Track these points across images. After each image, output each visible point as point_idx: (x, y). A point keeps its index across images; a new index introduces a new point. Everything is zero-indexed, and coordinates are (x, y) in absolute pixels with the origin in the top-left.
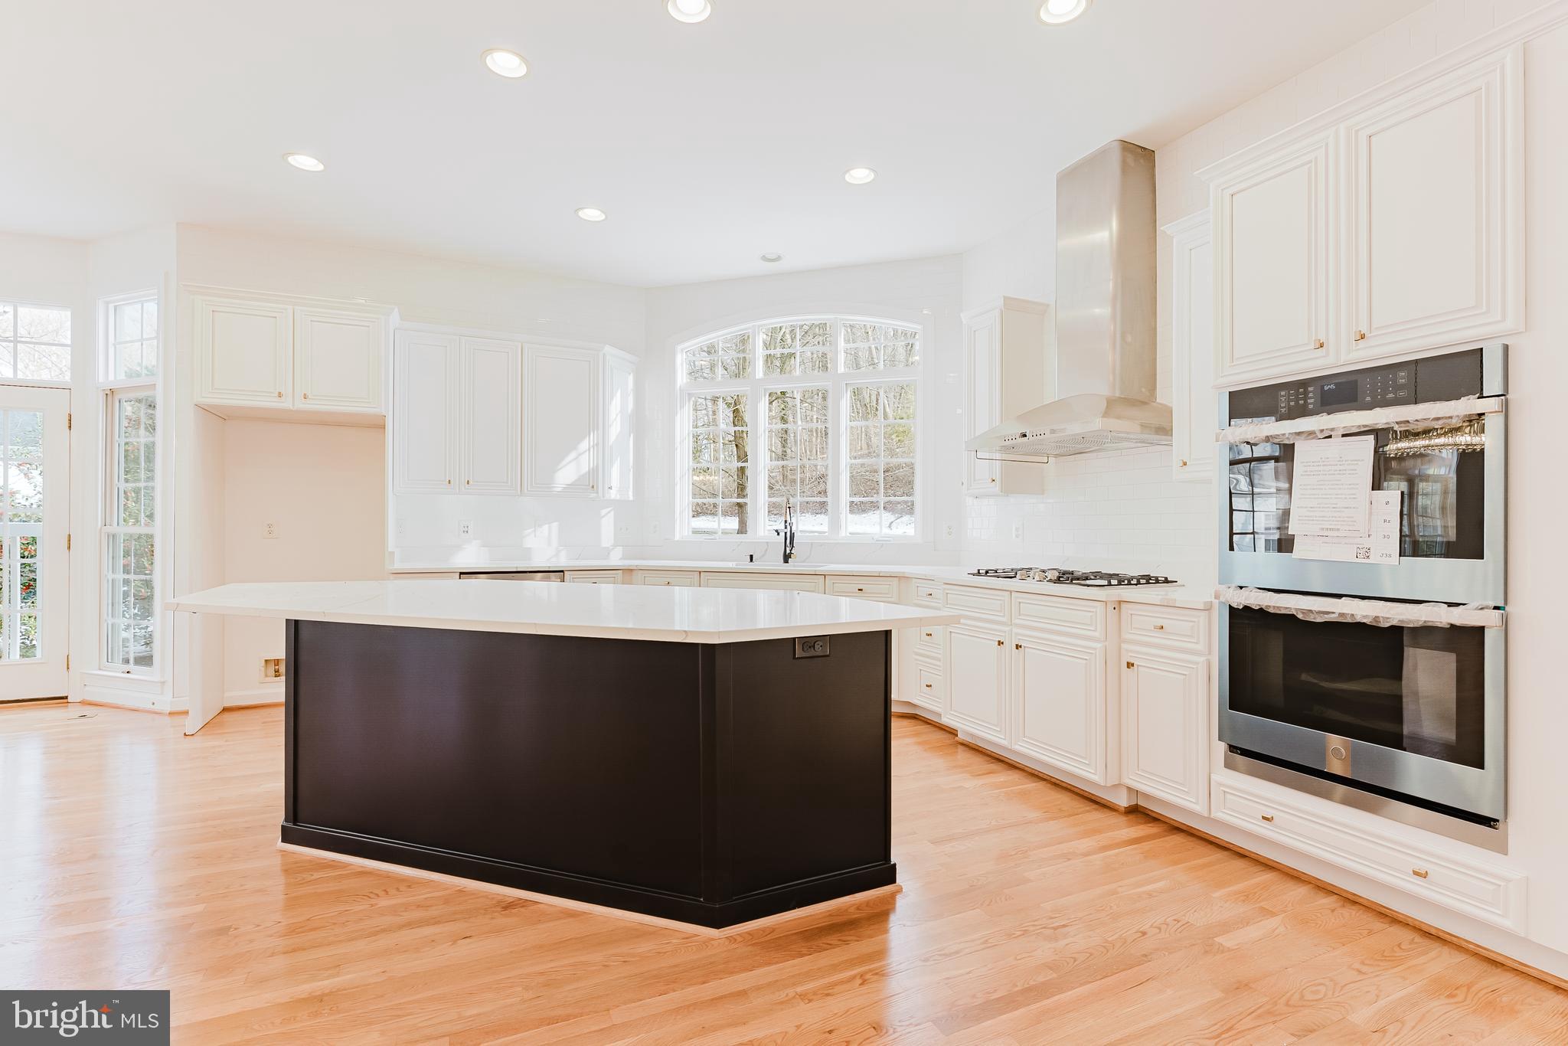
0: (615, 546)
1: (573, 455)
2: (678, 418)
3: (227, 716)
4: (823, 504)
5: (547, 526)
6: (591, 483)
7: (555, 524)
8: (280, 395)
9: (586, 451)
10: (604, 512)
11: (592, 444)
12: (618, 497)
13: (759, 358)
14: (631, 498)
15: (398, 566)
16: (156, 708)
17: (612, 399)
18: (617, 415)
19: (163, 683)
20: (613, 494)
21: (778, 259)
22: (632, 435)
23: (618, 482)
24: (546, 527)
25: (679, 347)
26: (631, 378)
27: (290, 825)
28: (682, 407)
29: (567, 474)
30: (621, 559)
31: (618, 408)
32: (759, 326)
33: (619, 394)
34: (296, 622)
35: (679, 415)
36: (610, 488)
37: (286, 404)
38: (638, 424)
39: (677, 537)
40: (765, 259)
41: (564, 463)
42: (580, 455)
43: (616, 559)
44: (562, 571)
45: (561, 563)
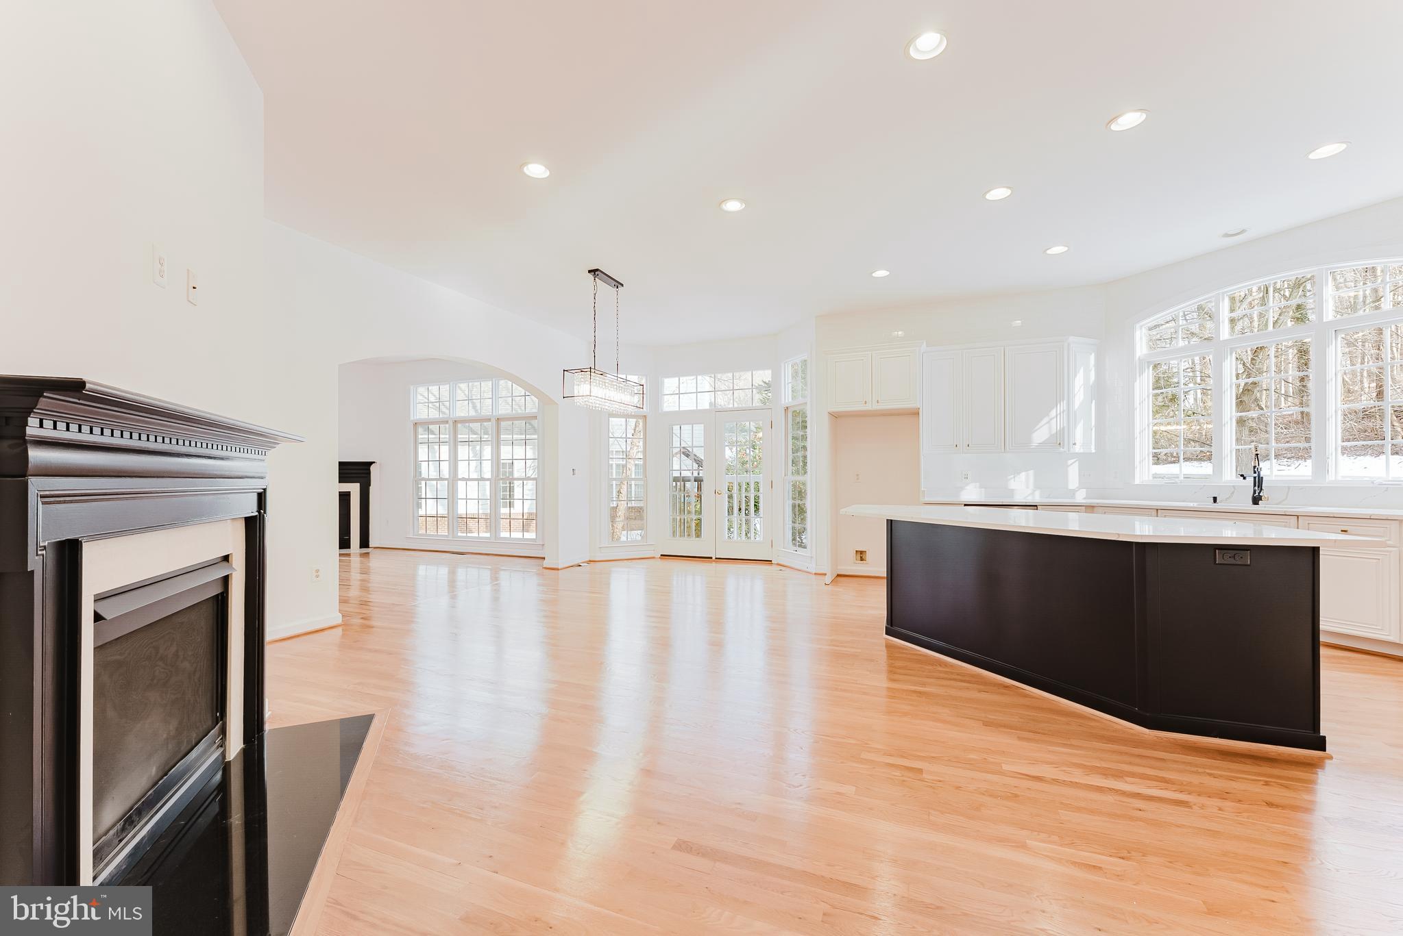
0: (1079, 488)
1: (1046, 420)
2: (1137, 385)
3: (839, 579)
4: (1308, 450)
5: (1024, 473)
6: (1059, 441)
7: (1031, 473)
8: (866, 403)
9: (1054, 418)
10: (1070, 462)
11: (1058, 412)
12: (1082, 451)
13: (1223, 322)
14: (1093, 451)
15: (927, 499)
16: (809, 570)
17: (1076, 376)
18: (1080, 388)
19: (812, 557)
20: (1078, 449)
21: (1243, 231)
22: (1094, 402)
23: (1082, 438)
24: (1023, 475)
25: (1138, 326)
26: (1092, 357)
27: (889, 627)
28: (1141, 373)
29: (1040, 435)
30: (1085, 498)
31: (1080, 384)
32: (1223, 293)
33: (1082, 370)
34: (891, 520)
35: (1138, 381)
36: (1075, 444)
37: (868, 407)
38: (1099, 392)
39: (1137, 482)
40: (1227, 235)
41: (1040, 425)
42: (1051, 419)
43: (1080, 497)
44: (1036, 506)
45: (1036, 499)
